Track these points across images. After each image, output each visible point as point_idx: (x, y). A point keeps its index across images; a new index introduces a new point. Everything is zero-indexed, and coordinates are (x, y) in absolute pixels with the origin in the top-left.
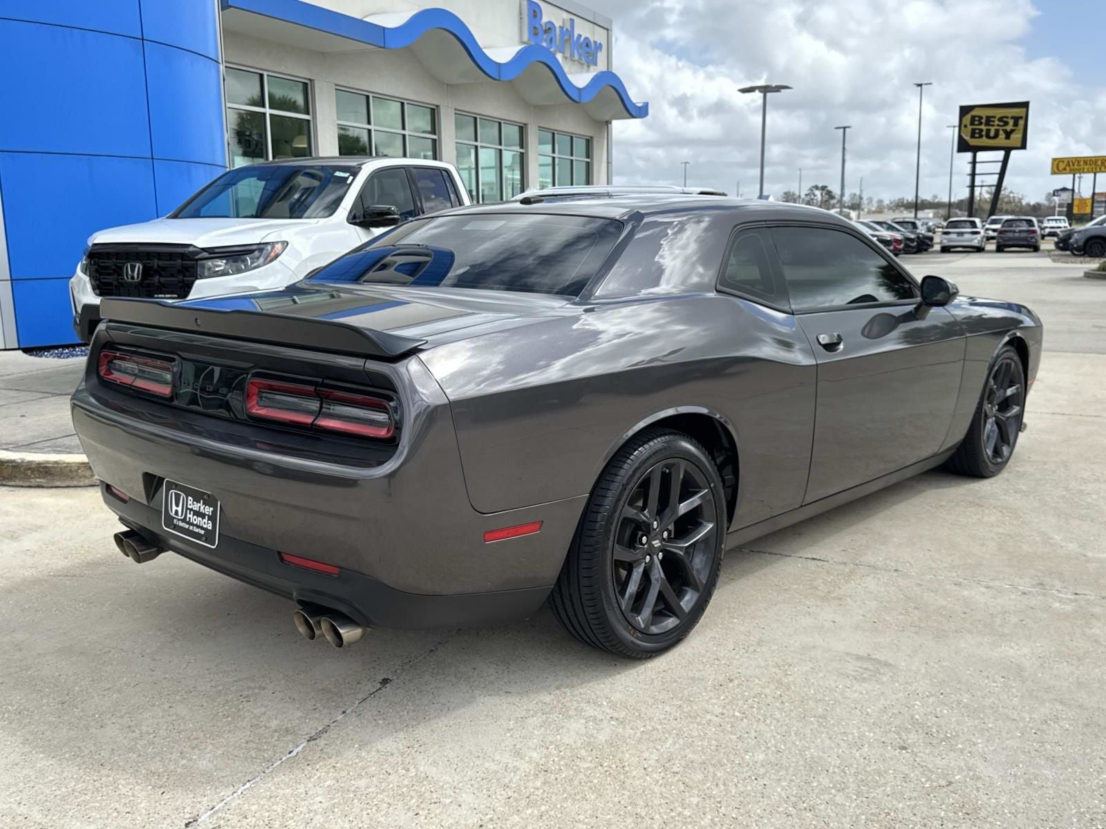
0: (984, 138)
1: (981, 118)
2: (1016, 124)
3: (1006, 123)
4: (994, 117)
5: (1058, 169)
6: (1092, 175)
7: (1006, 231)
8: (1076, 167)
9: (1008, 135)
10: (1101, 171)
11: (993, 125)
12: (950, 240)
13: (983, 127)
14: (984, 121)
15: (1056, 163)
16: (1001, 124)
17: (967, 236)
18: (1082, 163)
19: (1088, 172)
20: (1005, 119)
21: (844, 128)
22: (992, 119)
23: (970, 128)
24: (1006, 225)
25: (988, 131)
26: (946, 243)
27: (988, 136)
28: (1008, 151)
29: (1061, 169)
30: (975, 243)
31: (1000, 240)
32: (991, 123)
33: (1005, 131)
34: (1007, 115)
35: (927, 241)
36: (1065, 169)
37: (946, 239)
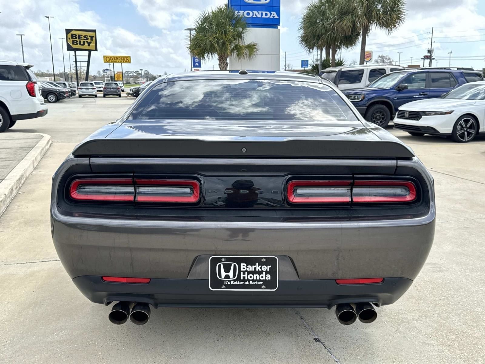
0: (79, 45)
1: (76, 35)
2: (92, 39)
3: (88, 39)
4: (82, 35)
5: (106, 60)
6: (121, 64)
7: (107, 88)
8: (113, 60)
9: (89, 44)
10: (124, 63)
11: (82, 39)
12: (83, 92)
13: (77, 39)
14: (77, 37)
15: (105, 57)
16: (86, 39)
17: (90, 90)
18: (116, 58)
19: (119, 63)
20: (86, 37)
21: (21, 35)
22: (81, 36)
23: (71, 40)
24: (106, 85)
25: (80, 42)
26: (81, 93)
27: (80, 44)
28: (90, 51)
29: (108, 61)
30: (94, 93)
31: (105, 92)
32: (81, 38)
33: (87, 42)
34: (87, 35)
35: (74, 92)
36: (109, 61)
37: (81, 91)
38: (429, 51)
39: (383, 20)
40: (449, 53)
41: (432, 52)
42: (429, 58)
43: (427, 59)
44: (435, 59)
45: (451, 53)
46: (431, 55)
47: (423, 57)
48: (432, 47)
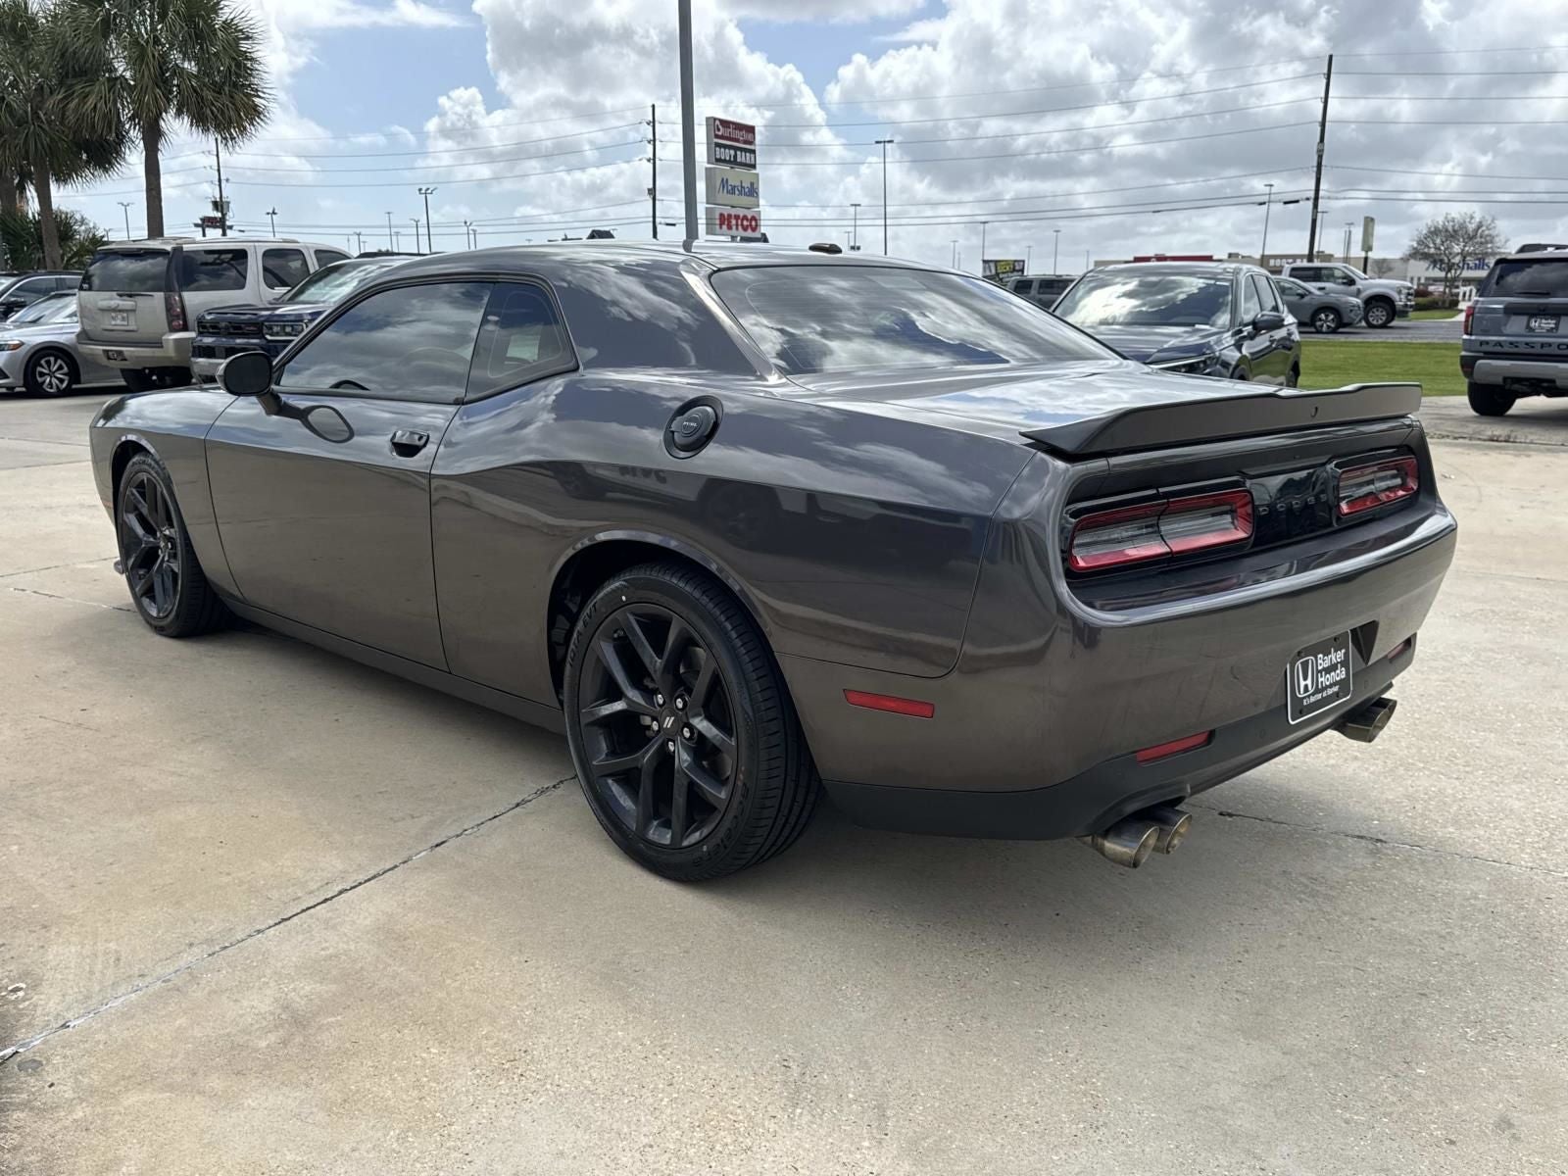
38: (218, 205)
39: (214, 108)
40: (268, 214)
41: (225, 206)
42: (220, 223)
43: (215, 227)
44: (234, 228)
45: (274, 213)
46: (224, 215)
47: (200, 222)
48: (224, 195)
